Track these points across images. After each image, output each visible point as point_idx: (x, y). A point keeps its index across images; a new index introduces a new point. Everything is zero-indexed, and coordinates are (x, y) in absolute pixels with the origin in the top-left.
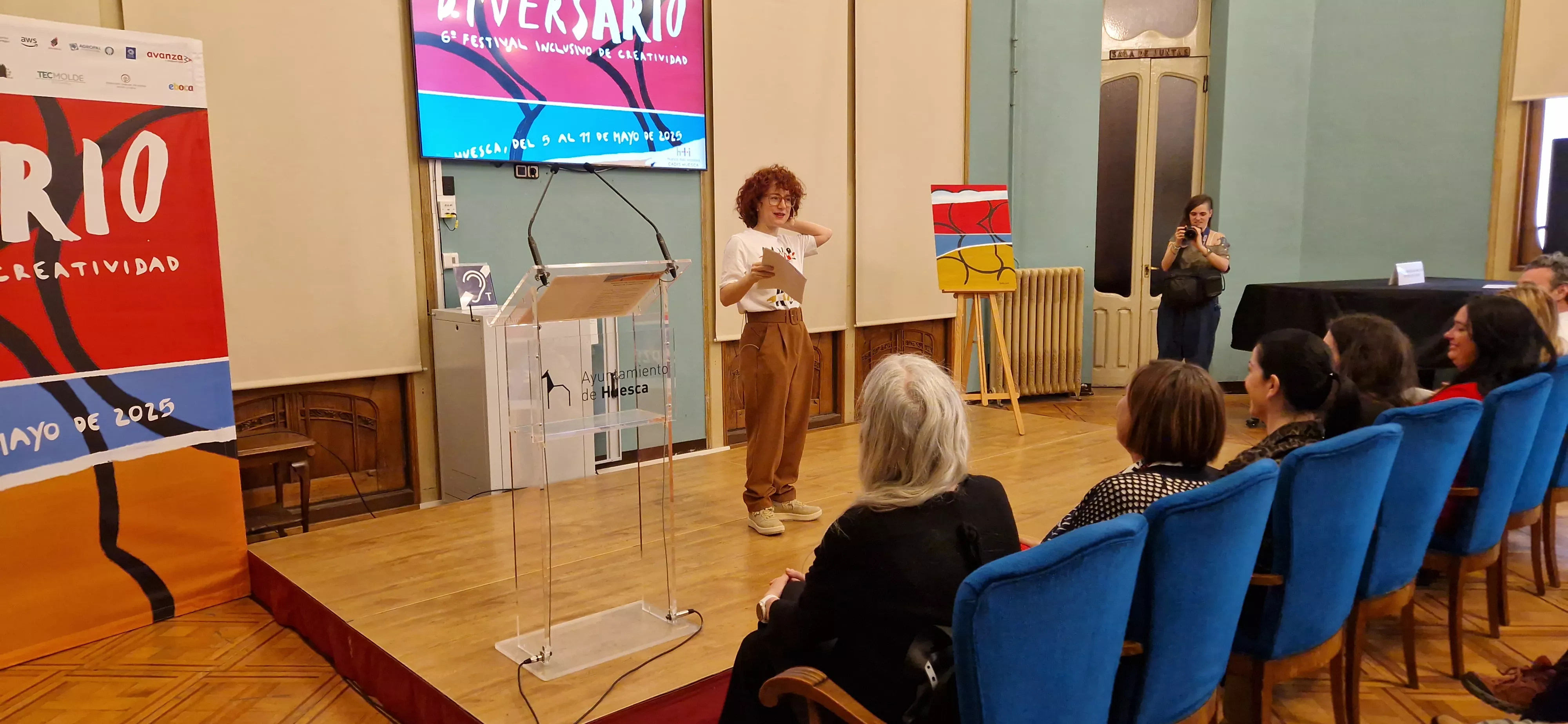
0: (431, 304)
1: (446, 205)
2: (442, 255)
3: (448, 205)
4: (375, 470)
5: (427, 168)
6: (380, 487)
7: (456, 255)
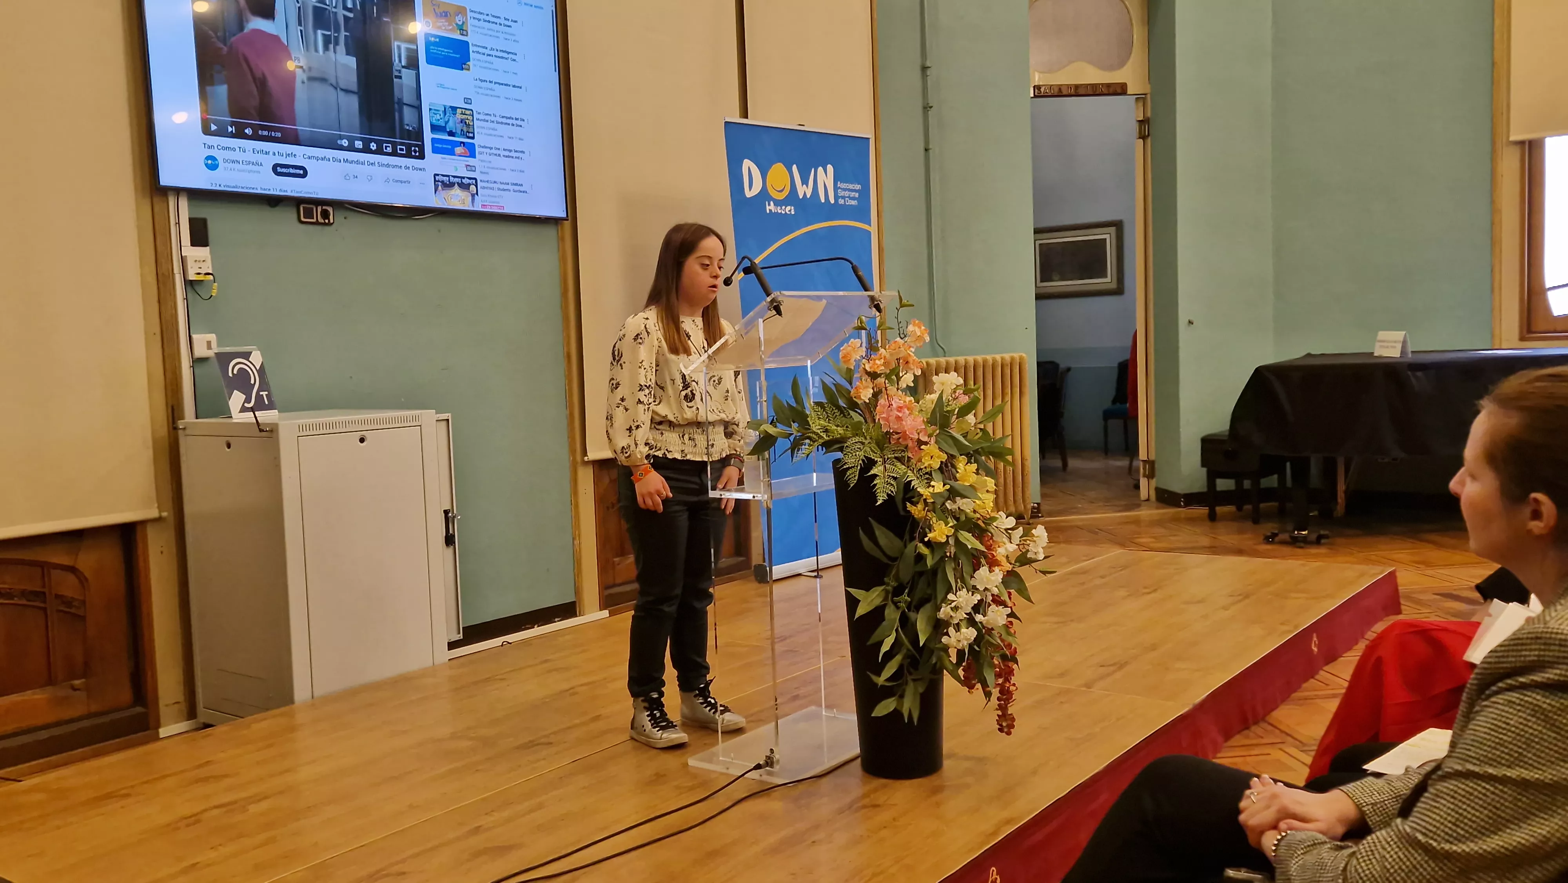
0: (174, 412)
1: (196, 261)
2: (190, 336)
3: (199, 261)
4: (83, 680)
5: (166, 204)
6: (94, 708)
7: (212, 337)
